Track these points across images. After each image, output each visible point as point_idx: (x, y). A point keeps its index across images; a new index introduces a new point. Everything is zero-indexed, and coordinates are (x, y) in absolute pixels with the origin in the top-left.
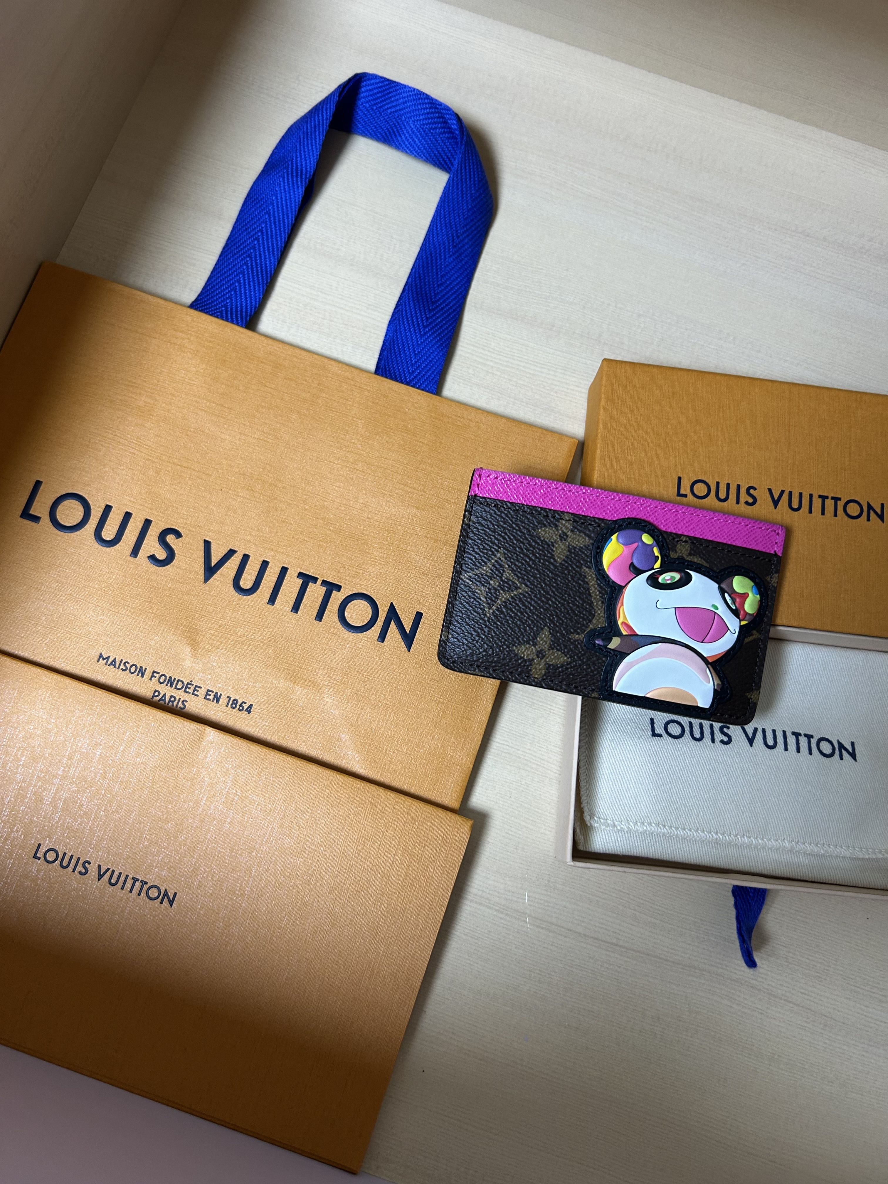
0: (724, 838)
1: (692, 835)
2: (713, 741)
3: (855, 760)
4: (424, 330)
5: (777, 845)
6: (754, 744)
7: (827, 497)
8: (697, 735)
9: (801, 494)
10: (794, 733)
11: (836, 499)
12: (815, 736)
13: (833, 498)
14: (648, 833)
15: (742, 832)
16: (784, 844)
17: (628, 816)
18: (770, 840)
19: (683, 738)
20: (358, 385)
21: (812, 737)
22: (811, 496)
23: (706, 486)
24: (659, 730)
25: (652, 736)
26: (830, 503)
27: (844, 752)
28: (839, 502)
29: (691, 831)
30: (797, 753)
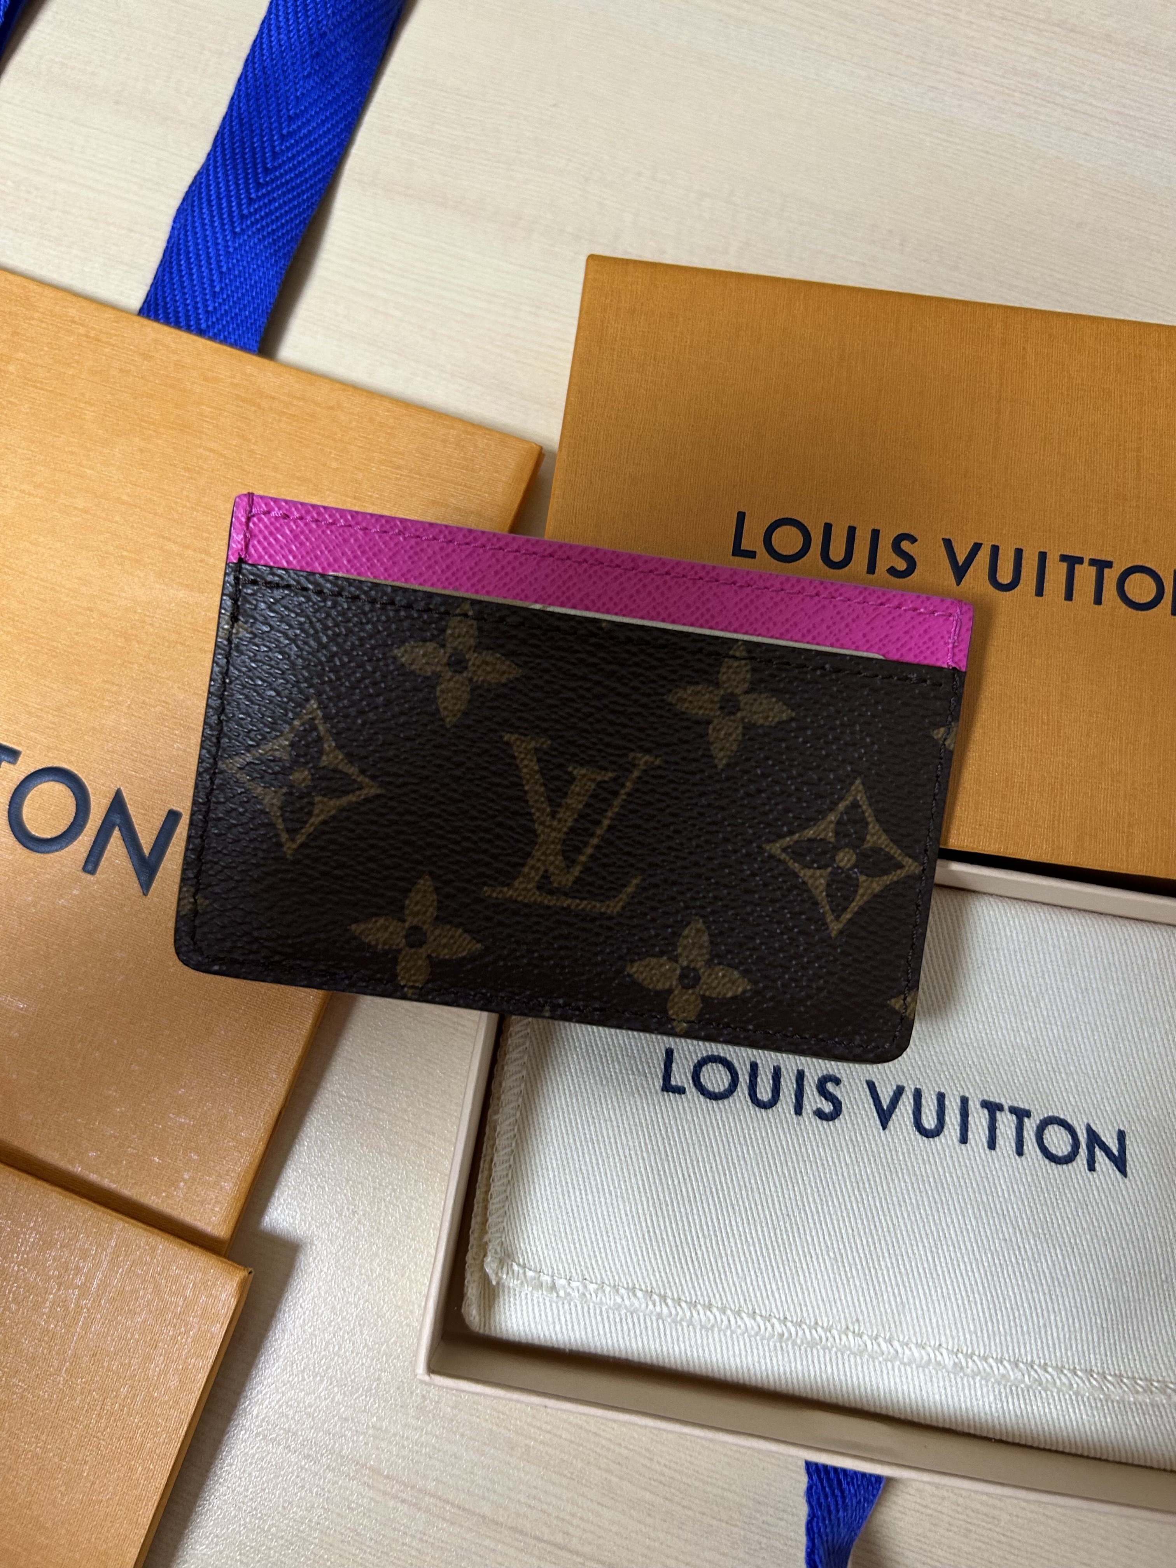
0: (800, 1333)
1: (726, 1322)
2: (799, 1109)
3: (1124, 1172)
4: (241, 223)
5: (922, 1358)
6: (890, 1123)
7: (1080, 560)
8: (764, 1094)
9: (1019, 553)
10: (986, 1104)
11: (1101, 565)
12: (1034, 1113)
13: (1093, 562)
14: (623, 1312)
15: (843, 1321)
16: (939, 1358)
17: (587, 1268)
18: (907, 1345)
19: (731, 1099)
20: (92, 334)
21: (1028, 1114)
22: (1043, 556)
23: (799, 532)
24: (681, 1076)
25: (663, 1090)
26: (1085, 575)
27: (1099, 1153)
28: (1106, 571)
29: (724, 1313)
30: (987, 1151)
